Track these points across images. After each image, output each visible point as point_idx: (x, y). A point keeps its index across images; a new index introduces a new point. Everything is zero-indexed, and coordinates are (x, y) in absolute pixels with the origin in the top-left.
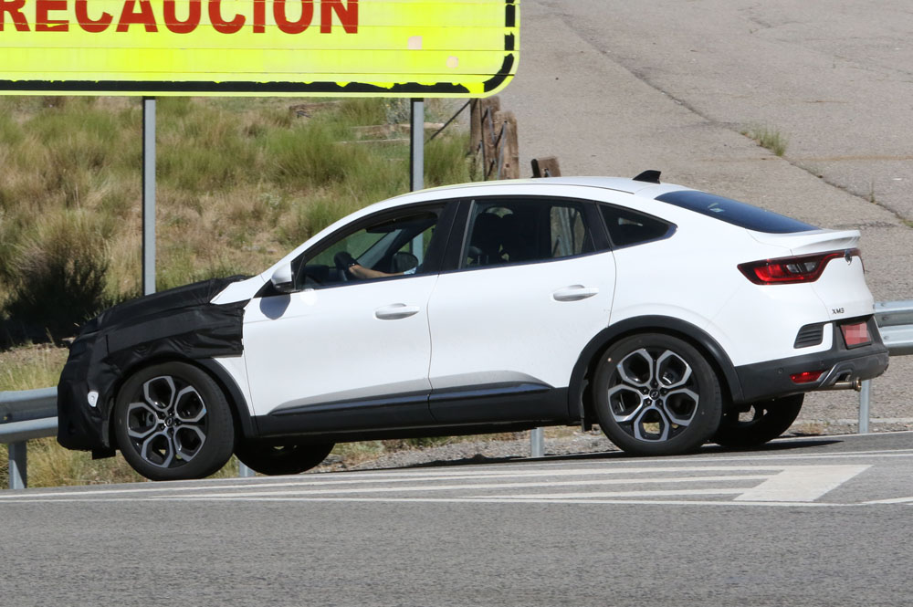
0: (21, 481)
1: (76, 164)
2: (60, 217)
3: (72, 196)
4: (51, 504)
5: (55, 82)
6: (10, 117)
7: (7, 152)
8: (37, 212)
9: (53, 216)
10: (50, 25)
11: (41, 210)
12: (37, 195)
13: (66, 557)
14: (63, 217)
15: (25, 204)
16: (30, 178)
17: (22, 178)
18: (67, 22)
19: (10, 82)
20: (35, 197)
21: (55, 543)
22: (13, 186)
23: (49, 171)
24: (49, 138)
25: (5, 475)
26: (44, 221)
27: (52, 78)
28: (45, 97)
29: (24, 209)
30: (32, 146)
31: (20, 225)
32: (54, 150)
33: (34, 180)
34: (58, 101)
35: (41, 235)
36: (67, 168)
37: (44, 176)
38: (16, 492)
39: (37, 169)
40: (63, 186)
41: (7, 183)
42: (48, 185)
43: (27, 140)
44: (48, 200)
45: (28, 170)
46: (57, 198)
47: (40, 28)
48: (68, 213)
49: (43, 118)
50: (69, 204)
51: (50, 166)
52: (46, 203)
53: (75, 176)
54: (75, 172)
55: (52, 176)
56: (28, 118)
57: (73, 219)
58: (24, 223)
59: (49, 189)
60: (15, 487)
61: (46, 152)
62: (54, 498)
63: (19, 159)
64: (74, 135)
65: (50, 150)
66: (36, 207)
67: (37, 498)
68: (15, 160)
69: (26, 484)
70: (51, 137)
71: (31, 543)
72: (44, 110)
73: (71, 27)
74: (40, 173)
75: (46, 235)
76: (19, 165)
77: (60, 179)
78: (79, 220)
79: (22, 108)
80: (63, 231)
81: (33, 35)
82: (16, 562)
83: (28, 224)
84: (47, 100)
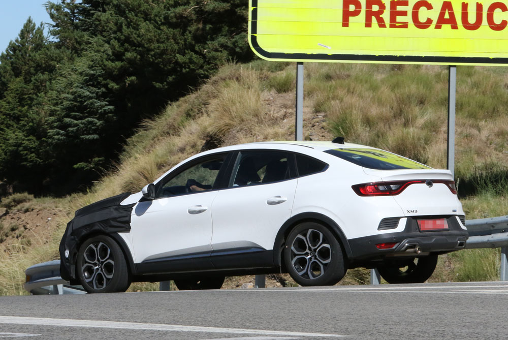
0: (377, 280)
1: (410, 103)
2: (401, 132)
3: (408, 121)
4: (395, 293)
5: (400, 56)
6: (373, 75)
7: (371, 95)
8: (388, 129)
9: (396, 131)
10: (397, 25)
11: (390, 128)
12: (388, 120)
13: (404, 323)
14: (403, 132)
15: (381, 125)
16: (384, 110)
17: (380, 110)
18: (407, 23)
19: (374, 56)
20: (386, 120)
21: (398, 315)
22: (375, 114)
23: (394, 106)
24: (395, 87)
25: (368, 276)
26: (392, 134)
27: (398, 54)
28: (393, 64)
29: (380, 127)
30: (385, 92)
31: (378, 137)
32: (398, 95)
33: (386, 111)
34: (400, 67)
35: (390, 142)
36: (405, 105)
37: (392, 109)
38: (375, 286)
39: (388, 105)
40: (403, 115)
41: (372, 112)
42: (394, 114)
43: (382, 89)
44: (394, 123)
45: (383, 105)
46: (399, 122)
47: (391, 26)
48: (405, 131)
49: (391, 76)
50: (406, 124)
51: (396, 104)
52: (393, 124)
53: (409, 109)
54: (409, 107)
55: (396, 109)
56: (383, 76)
57: (408, 133)
58: (381, 136)
59: (395, 116)
60: (374, 283)
61: (393, 96)
63: (378, 99)
64: (409, 87)
65: (396, 94)
66: (387, 126)
67: (387, 290)
68: (376, 100)
69: (380, 283)
70: (396, 87)
71: (384, 315)
72: (392, 72)
73: (409, 26)
74: (390, 107)
75: (393, 142)
76: (378, 102)
77: (401, 111)
78: (411, 134)
79: (380, 71)
80: (402, 140)
81: (388, 30)
82: (376, 326)
83: (382, 136)
84: (394, 66)
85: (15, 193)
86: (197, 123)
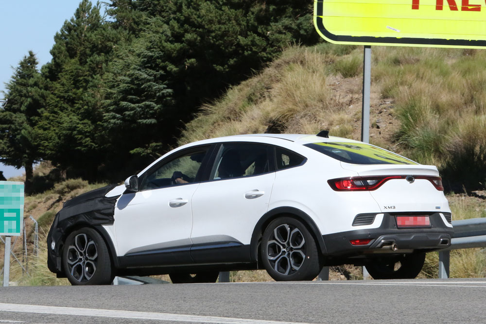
0: (446, 274)
1: (482, 89)
2: (472, 120)
3: (479, 108)
4: (465, 288)
5: (472, 41)
6: (444, 60)
7: (442, 81)
8: (459, 117)
9: (468, 119)
10: (470, 7)
11: (460, 115)
12: (458, 106)
13: (474, 319)
14: (474, 120)
15: (451, 112)
16: (455, 96)
17: (450, 96)
18: (480, 6)
19: (445, 40)
20: (457, 108)
21: (467, 311)
22: (445, 101)
23: (465, 92)
24: (466, 73)
25: (436, 270)
26: (462, 122)
27: (470, 38)
28: (464, 49)
29: (451, 114)
30: (456, 78)
31: (448, 124)
32: (469, 81)
33: (457, 98)
34: (471, 52)
35: (461, 130)
36: (477, 91)
37: (463, 96)
38: (444, 280)
39: (459, 92)
40: (474, 102)
41: (441, 99)
42: (465, 101)
43: (453, 74)
44: (465, 110)
45: (453, 91)
46: (470, 109)
47: (464, 9)
48: (477, 118)
49: (463, 62)
50: (477, 112)
51: (467, 90)
52: (464, 111)
53: (481, 96)
54: (481, 94)
55: (467, 96)
56: (454, 61)
57: (479, 121)
58: (451, 123)
59: (466, 104)
60: (442, 277)
61: (464, 81)
62: (466, 284)
63: (448, 85)
64: (481, 72)
65: (467, 80)
66: (457, 113)
67: (456, 284)
68: (446, 86)
69: (448, 277)
70: (468, 73)
71: (453, 311)
72: (463, 57)
73: (482, 9)
74: (461, 94)
75: (463, 130)
76: (449, 89)
77: (472, 98)
78: (483, 122)
79: (450, 55)
80: (474, 128)
81: (460, 13)
82: (445, 322)
83: (453, 123)
84: (465, 51)
85: (69, 179)
86: (259, 108)
